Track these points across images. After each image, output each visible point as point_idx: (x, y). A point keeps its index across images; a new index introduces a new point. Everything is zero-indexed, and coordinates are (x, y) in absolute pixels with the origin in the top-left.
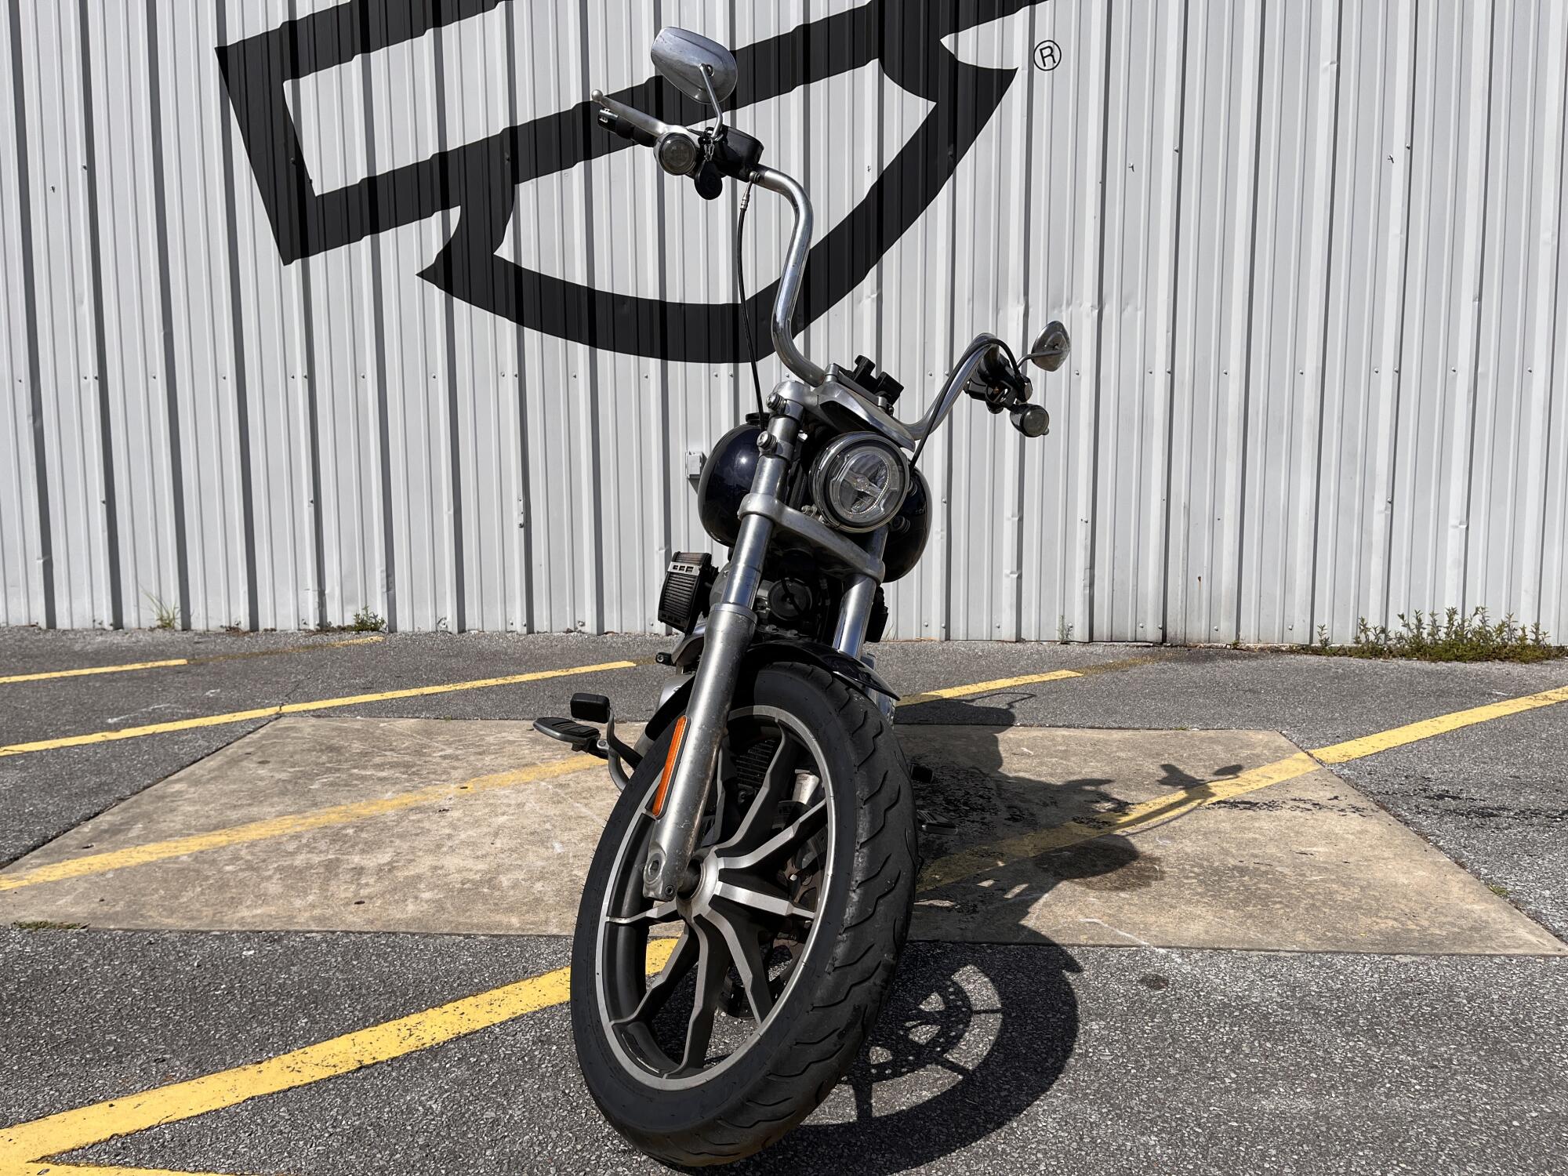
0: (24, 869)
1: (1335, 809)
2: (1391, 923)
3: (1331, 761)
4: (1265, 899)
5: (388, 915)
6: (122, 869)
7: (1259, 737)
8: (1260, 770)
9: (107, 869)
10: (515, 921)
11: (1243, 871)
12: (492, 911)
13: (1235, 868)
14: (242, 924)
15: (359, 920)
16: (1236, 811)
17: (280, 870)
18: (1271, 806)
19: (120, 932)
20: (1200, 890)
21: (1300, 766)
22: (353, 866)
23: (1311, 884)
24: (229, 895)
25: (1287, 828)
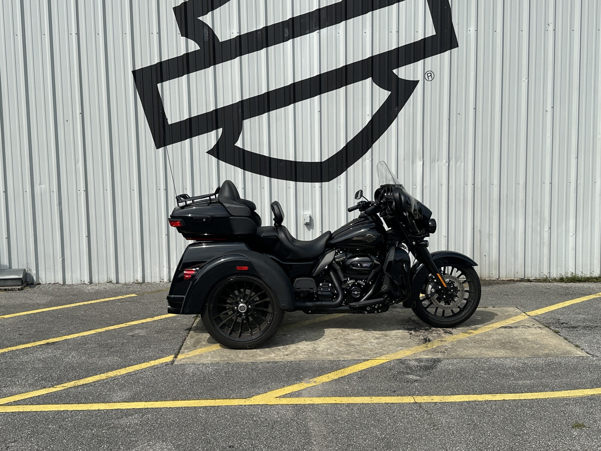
1: (534, 327)
2: (547, 352)
3: (532, 315)
4: (517, 348)
5: (297, 357)
7: (511, 309)
8: (512, 319)
11: (510, 343)
12: (322, 356)
13: (508, 342)
14: (263, 361)
15: (291, 359)
16: (506, 329)
18: (516, 327)
20: (500, 347)
21: (523, 317)
23: (528, 345)
25: (521, 332)
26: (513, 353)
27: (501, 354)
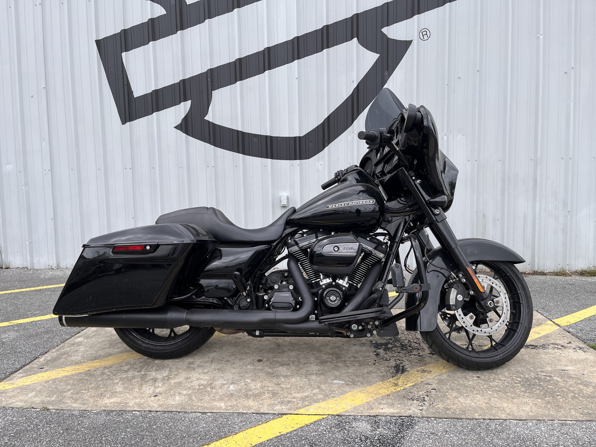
0: (15, 379)
1: (571, 348)
3: (563, 325)
4: (552, 394)
5: (168, 402)
6: (56, 379)
8: (534, 330)
9: (49, 379)
10: (222, 405)
11: (539, 379)
12: (213, 400)
13: (535, 378)
14: (105, 407)
15: (155, 405)
17: (121, 380)
18: (543, 346)
19: (54, 411)
20: (523, 390)
21: (549, 327)
22: (152, 377)
23: (571, 385)
24: (100, 392)
25: (553, 358)
26: (549, 406)
27: (527, 409)
